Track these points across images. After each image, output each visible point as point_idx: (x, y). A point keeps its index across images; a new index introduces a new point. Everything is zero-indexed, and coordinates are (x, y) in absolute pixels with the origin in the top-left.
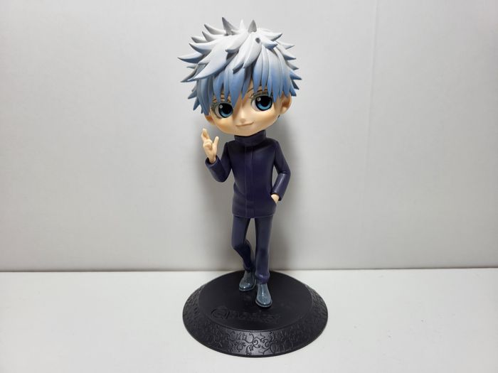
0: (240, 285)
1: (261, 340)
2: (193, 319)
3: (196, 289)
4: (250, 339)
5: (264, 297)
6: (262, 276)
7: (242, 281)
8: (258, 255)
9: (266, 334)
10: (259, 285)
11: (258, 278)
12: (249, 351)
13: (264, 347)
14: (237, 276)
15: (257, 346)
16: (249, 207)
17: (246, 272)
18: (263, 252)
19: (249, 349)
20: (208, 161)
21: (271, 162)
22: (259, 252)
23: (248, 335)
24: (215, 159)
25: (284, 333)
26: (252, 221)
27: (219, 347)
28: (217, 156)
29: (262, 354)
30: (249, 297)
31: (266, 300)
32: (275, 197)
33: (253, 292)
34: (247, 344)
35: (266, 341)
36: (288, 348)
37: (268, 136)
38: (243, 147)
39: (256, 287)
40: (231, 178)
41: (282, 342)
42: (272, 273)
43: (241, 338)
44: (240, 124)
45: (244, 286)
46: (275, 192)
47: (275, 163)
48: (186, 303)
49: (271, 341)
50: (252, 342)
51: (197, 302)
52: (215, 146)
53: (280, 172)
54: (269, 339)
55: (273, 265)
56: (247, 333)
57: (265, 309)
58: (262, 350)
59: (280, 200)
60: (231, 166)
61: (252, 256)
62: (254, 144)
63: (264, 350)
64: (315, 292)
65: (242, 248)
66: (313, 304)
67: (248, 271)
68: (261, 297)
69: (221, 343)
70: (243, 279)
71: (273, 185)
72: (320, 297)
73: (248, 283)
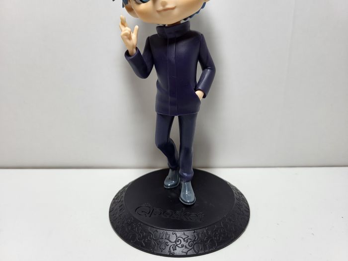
0: (165, 183)
1: (184, 239)
2: (117, 215)
3: (124, 185)
4: (173, 239)
5: (188, 195)
6: (185, 174)
7: (166, 179)
8: (182, 154)
9: (189, 233)
10: (183, 183)
11: (182, 177)
12: (172, 251)
13: (188, 246)
14: (162, 174)
15: (180, 246)
16: (172, 104)
17: (170, 170)
18: (187, 151)
19: (172, 249)
20: (127, 54)
21: (195, 56)
22: (183, 151)
23: (171, 234)
24: (135, 51)
25: (207, 233)
26: (176, 119)
27: (142, 246)
28: (137, 48)
29: (185, 254)
30: (173, 195)
31: (189, 198)
32: (199, 93)
33: (177, 189)
34: (170, 244)
35: (189, 241)
36: (212, 248)
37: (192, 28)
38: (166, 40)
39: (180, 185)
40: (154, 74)
41: (206, 242)
42: (196, 171)
43: (164, 237)
44: (160, 8)
45: (169, 184)
46: (200, 88)
47: (200, 58)
48: (114, 199)
49: (194, 241)
50: (175, 242)
51: (123, 199)
52: (134, 36)
53: (204, 67)
54: (193, 239)
55: (197, 163)
56: (170, 233)
57: (188, 207)
58: (186, 250)
59: (204, 97)
60: (153, 62)
61: (176, 155)
62: (177, 36)
63: (187, 250)
64: (237, 190)
65: (166, 147)
66: (236, 201)
67: (173, 170)
68: (185, 195)
69: (144, 242)
70: (168, 177)
71: (197, 81)
72: (242, 194)
73: (172, 180)
